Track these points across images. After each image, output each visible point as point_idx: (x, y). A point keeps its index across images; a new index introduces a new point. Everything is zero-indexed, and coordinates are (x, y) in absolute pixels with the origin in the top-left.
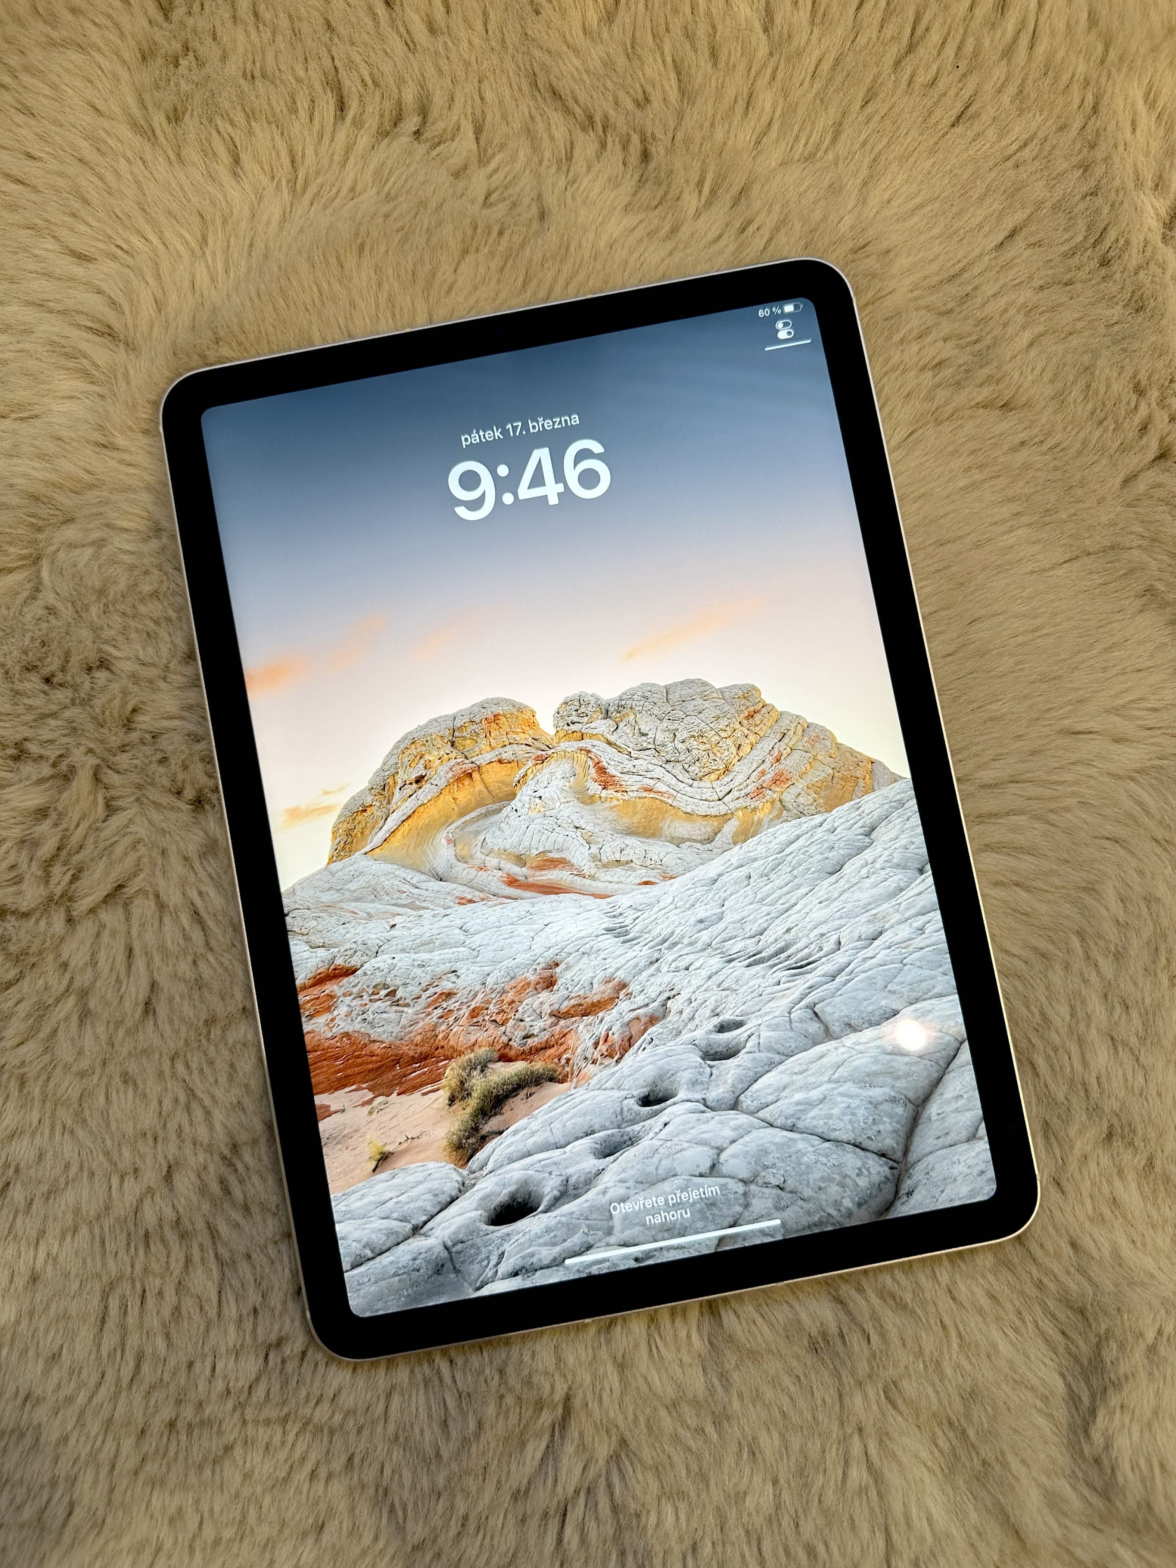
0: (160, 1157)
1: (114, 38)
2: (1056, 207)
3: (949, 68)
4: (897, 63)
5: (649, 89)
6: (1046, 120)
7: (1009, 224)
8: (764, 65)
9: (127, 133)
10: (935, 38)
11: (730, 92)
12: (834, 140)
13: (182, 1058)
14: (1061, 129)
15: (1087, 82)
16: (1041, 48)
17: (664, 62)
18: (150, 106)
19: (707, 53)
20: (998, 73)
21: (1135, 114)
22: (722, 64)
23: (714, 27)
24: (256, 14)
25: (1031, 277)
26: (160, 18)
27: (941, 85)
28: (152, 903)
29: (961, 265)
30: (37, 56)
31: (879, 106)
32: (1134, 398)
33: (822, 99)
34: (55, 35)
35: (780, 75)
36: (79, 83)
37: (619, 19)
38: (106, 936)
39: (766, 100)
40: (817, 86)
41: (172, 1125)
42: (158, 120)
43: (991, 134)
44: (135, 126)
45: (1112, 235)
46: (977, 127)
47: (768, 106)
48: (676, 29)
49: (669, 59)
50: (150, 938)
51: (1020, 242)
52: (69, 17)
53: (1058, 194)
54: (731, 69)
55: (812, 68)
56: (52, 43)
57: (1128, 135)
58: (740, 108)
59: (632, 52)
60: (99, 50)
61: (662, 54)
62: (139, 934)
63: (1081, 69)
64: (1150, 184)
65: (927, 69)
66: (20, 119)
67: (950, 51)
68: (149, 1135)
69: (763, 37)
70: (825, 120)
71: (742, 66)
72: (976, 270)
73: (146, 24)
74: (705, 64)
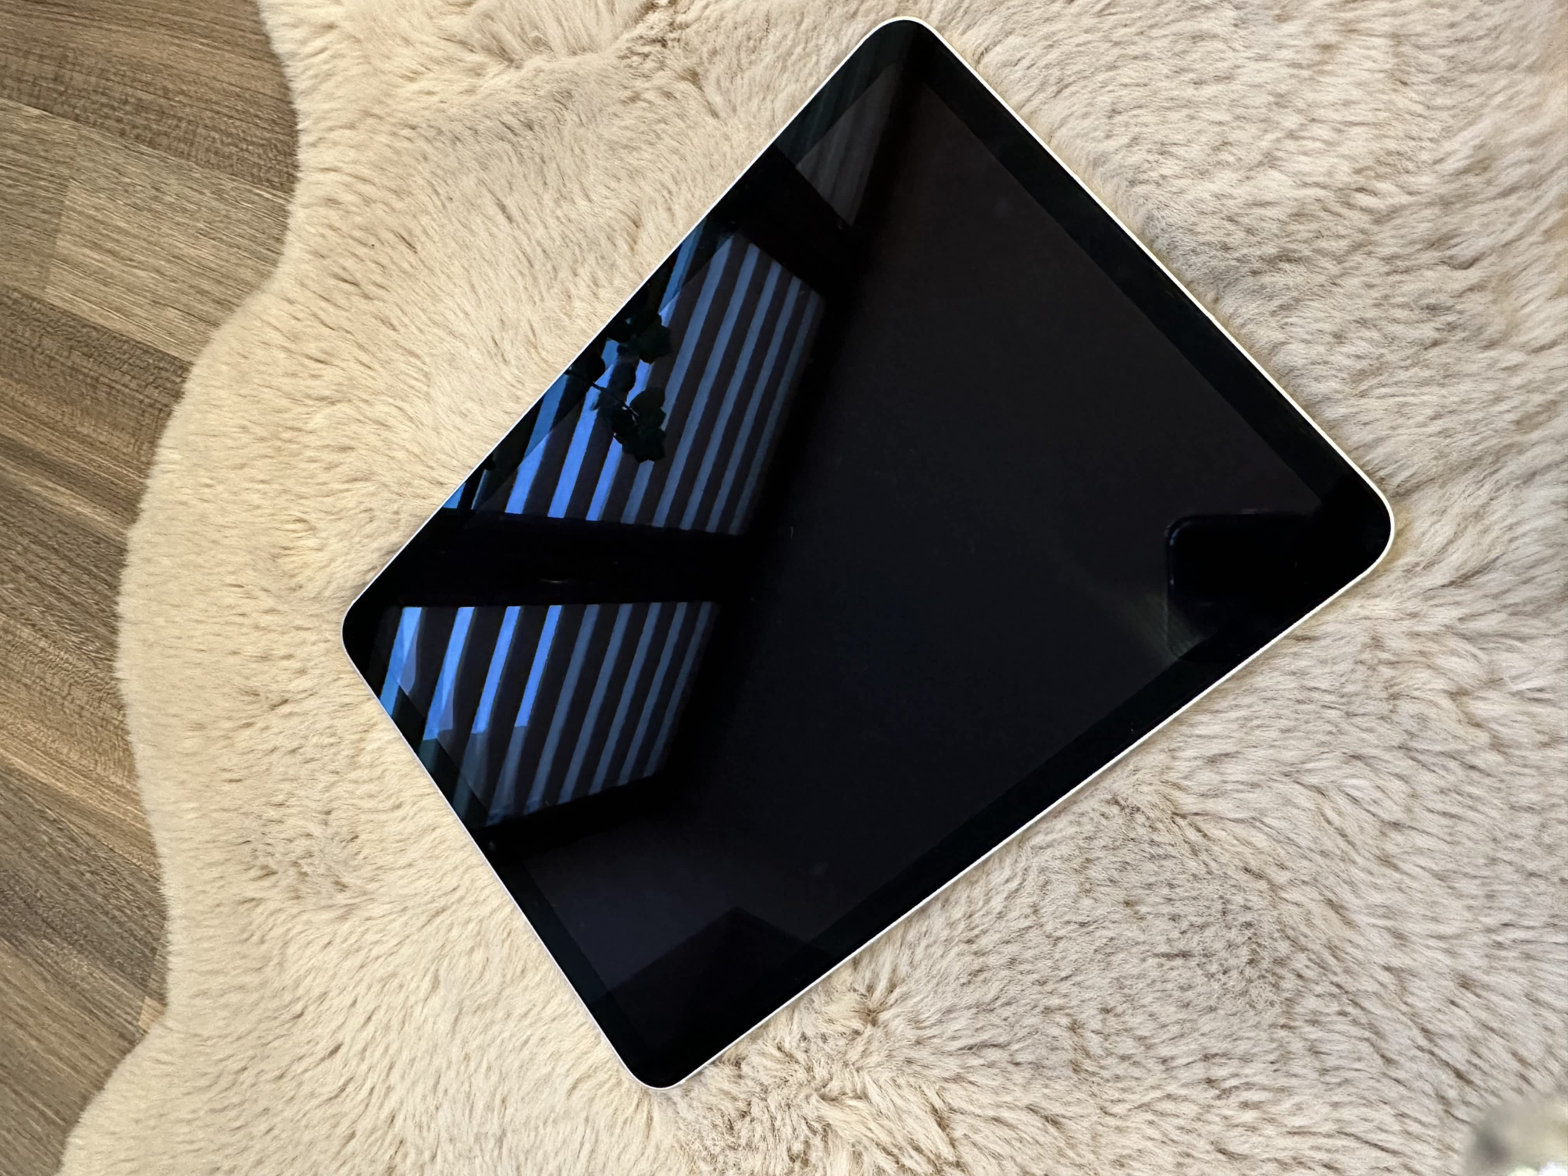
0: (1207, 1157)
1: (283, 916)
2: (485, 168)
3: (372, 253)
4: (366, 297)
5: (362, 507)
6: (419, 173)
7: (493, 210)
8: (358, 407)
9: (346, 927)
10: (349, 263)
11: (373, 440)
12: (417, 357)
13: (1107, 1104)
14: (426, 158)
15: (394, 134)
16: (366, 172)
17: (347, 490)
18: (330, 902)
19: (343, 455)
20: (379, 210)
21: (420, 92)
22: (352, 443)
23: (328, 446)
24: (281, 805)
25: (536, 193)
26: (273, 878)
27: (384, 261)
28: (953, 1086)
29: (521, 255)
30: (288, 979)
31: (394, 314)
32: (641, 104)
33: (386, 363)
34: (276, 961)
35: (365, 396)
36: (308, 952)
37: (314, 522)
38: (977, 1138)
39: (380, 410)
40: (376, 366)
41: (1175, 1135)
42: (341, 898)
43: (425, 220)
44: (343, 918)
45: (508, 119)
46: (418, 231)
47: (387, 409)
48: (323, 477)
49: (346, 486)
50: (986, 1099)
51: (508, 202)
52: (265, 947)
53: (474, 165)
54: (357, 437)
55: (362, 368)
56: (281, 964)
57: (435, 99)
58: (386, 434)
59: (337, 515)
60: (289, 930)
61: (341, 491)
62: (980, 1107)
63: (383, 139)
64: (475, 81)
65: (373, 272)
66: (326, 1004)
67: (361, 251)
68: (1181, 1160)
69: (338, 406)
70: (401, 362)
71: (355, 427)
72: (525, 242)
73: (276, 890)
74: (350, 457)
